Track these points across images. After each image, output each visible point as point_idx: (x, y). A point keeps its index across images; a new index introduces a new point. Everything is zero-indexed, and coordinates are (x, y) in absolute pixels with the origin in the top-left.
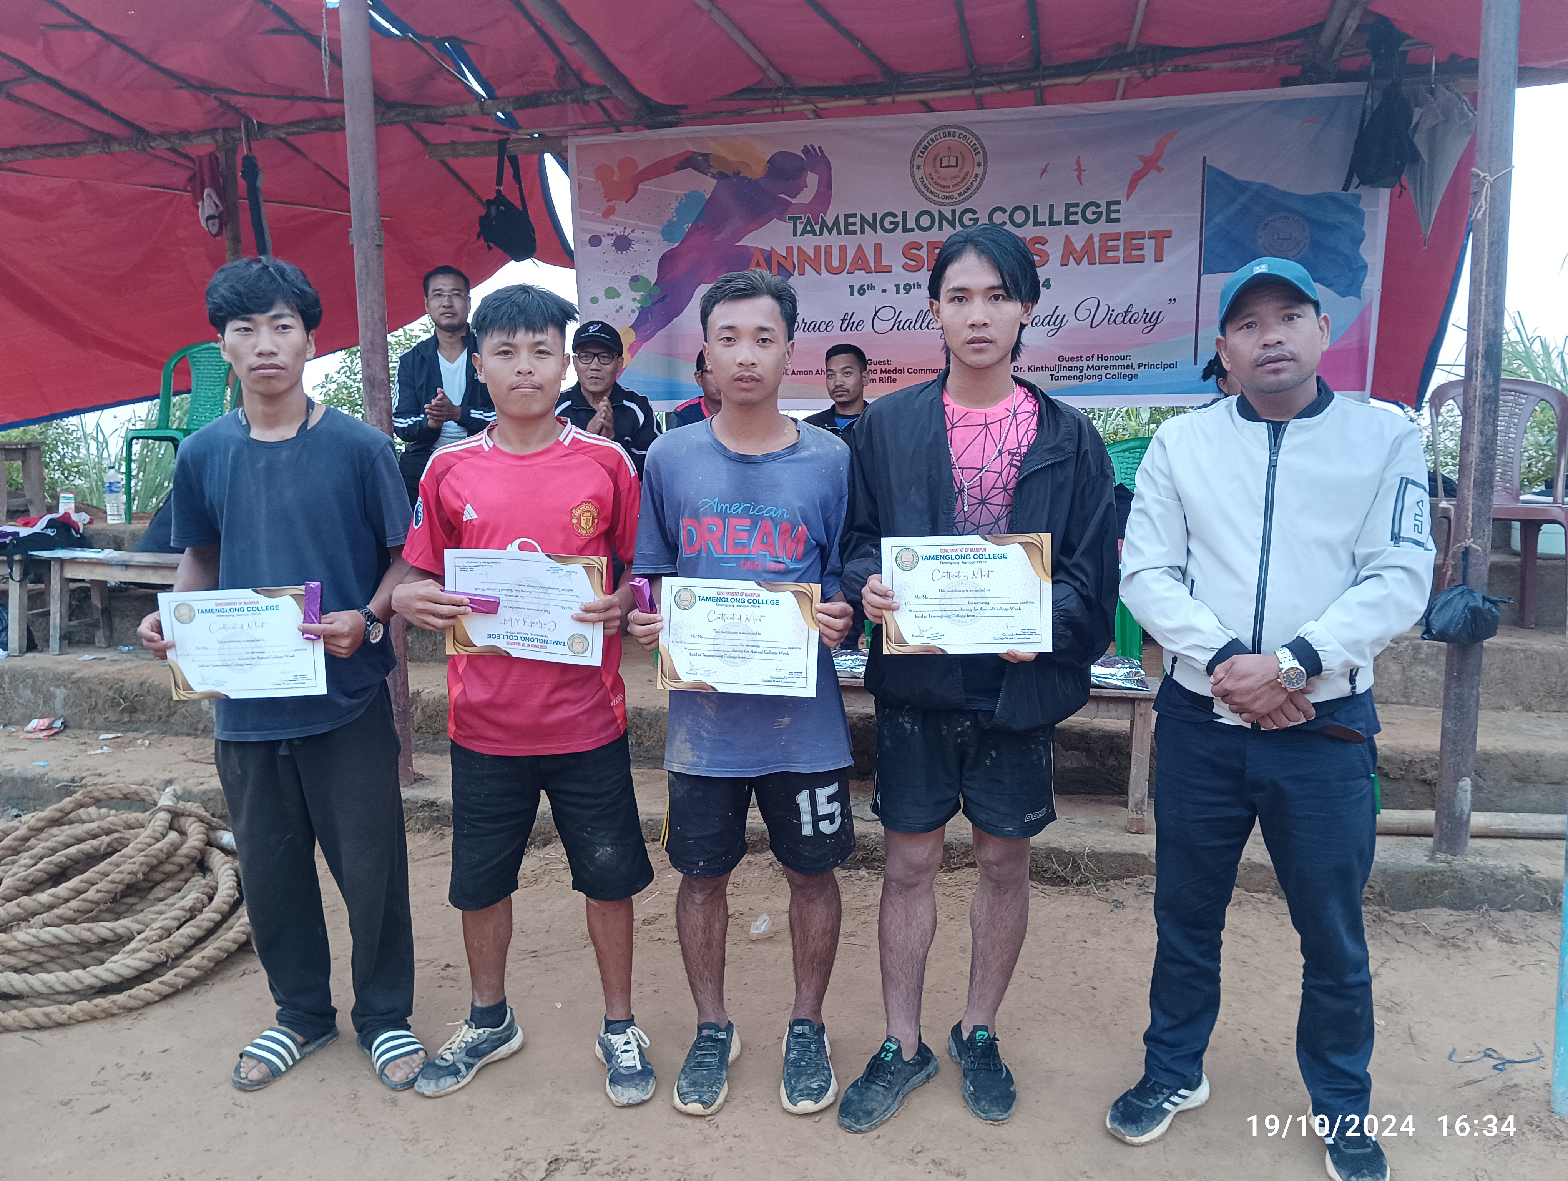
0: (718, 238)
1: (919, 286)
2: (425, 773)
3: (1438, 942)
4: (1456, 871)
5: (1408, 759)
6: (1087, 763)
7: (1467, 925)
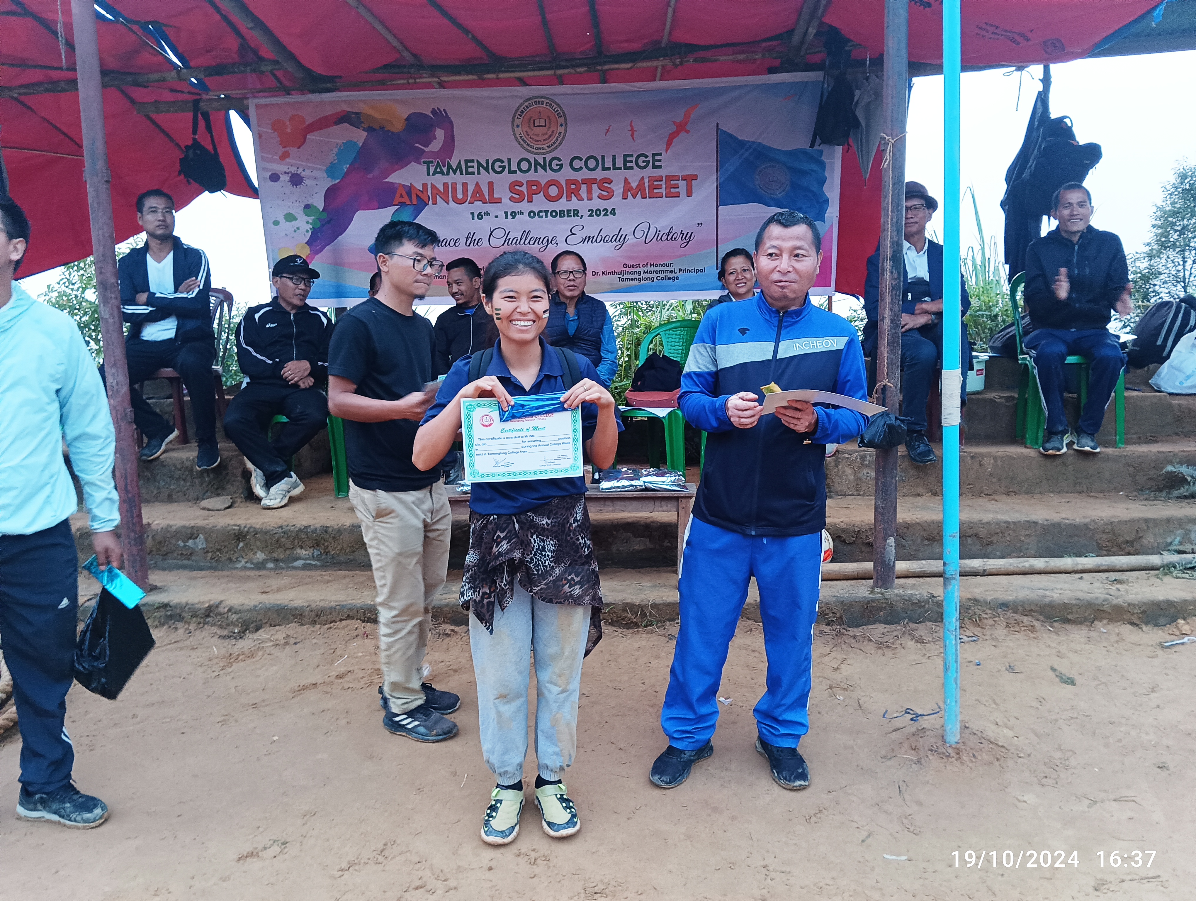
0: (370, 176)
1: (522, 213)
2: (159, 584)
3: (877, 645)
4: (887, 599)
5: (857, 529)
6: (649, 545)
7: (895, 634)
